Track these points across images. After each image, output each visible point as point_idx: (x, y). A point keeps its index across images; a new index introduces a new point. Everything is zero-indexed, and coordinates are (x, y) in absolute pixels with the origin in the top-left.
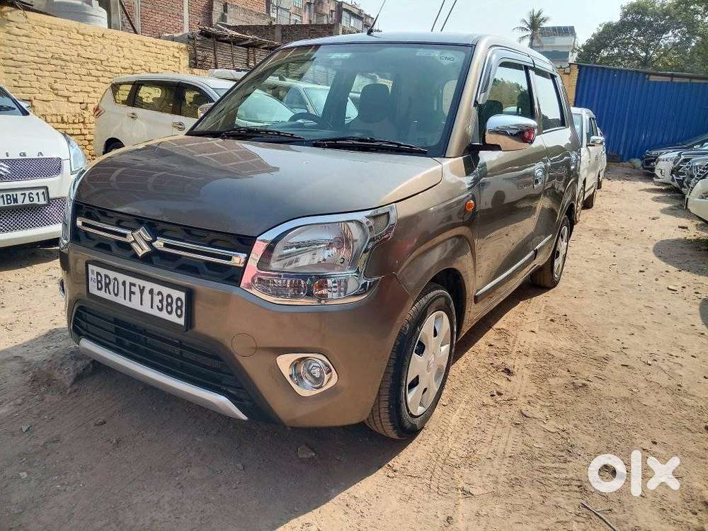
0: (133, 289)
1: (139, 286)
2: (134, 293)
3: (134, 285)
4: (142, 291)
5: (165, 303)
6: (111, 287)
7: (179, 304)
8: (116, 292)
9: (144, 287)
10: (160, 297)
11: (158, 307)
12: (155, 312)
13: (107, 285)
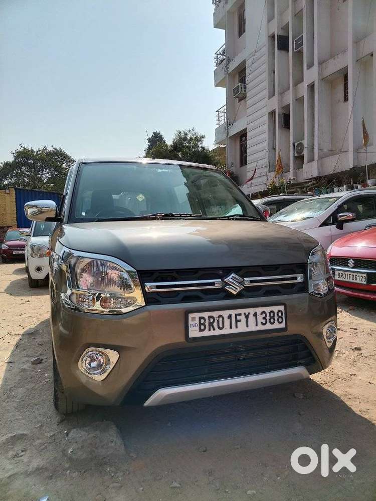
0: (239, 318)
1: (245, 314)
2: (240, 321)
3: (240, 314)
4: (247, 317)
5: (268, 318)
6: (215, 325)
7: (280, 314)
8: (221, 326)
9: (249, 313)
10: (264, 315)
11: (262, 323)
12: (261, 327)
13: (211, 324)
